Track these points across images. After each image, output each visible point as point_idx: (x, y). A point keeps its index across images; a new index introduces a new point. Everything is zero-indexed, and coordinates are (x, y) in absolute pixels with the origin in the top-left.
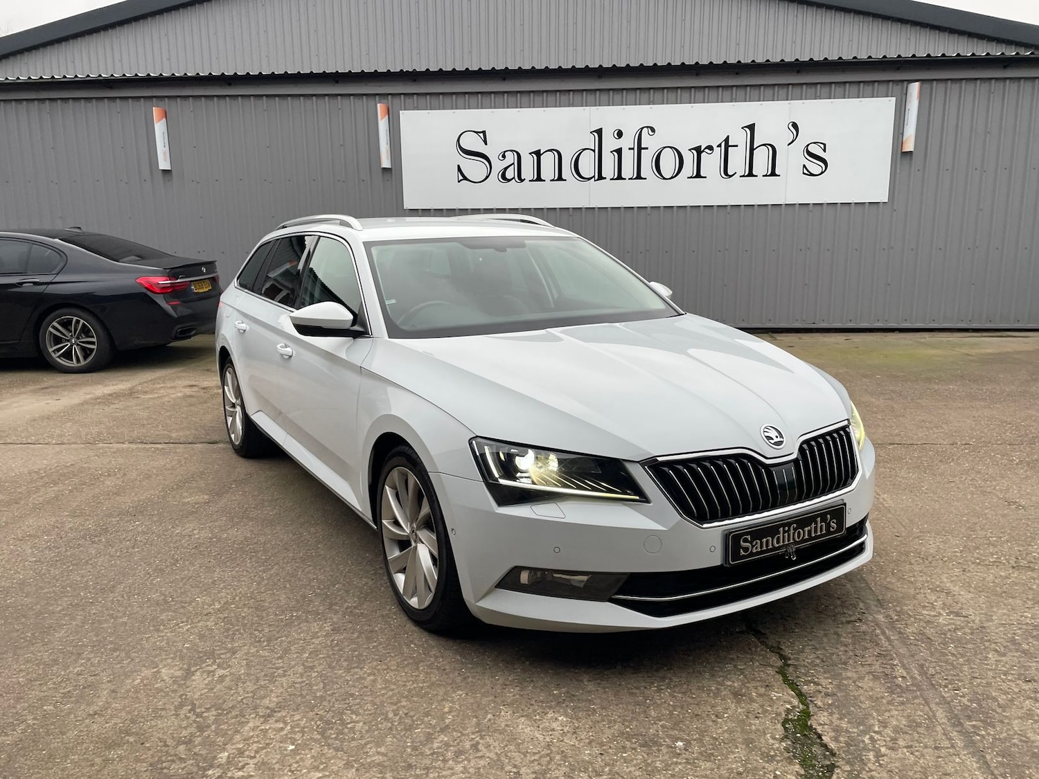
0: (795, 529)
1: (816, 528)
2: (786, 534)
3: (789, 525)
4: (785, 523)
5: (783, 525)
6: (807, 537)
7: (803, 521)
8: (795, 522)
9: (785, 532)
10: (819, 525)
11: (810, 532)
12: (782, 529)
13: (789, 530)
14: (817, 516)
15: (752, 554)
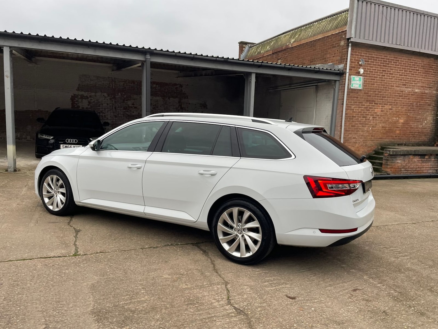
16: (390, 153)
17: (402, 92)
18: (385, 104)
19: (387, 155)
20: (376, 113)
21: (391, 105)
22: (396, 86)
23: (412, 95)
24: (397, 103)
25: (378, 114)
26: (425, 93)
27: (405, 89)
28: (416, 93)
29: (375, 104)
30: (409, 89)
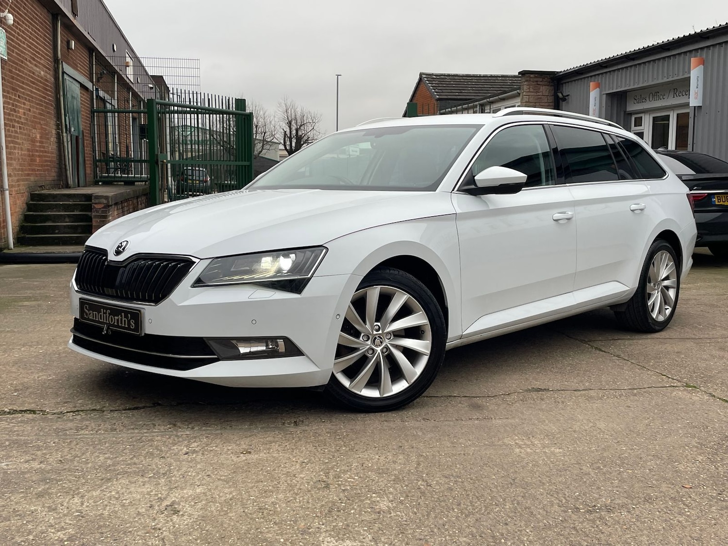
0: (110, 314)
1: (121, 320)
2: (105, 315)
3: (107, 309)
4: (105, 306)
5: (104, 308)
6: (116, 324)
7: (115, 311)
8: (110, 309)
9: (104, 313)
10: (123, 319)
11: (118, 320)
12: (102, 310)
13: (106, 313)
14: (123, 311)
15: (88, 319)
16: (108, 202)
17: (34, 73)
18: (26, 99)
19: (103, 206)
20: (20, 117)
21: (29, 101)
22: (30, 62)
23: (41, 82)
24: (32, 97)
25: (23, 120)
26: (46, 80)
27: (35, 68)
28: (42, 78)
29: (19, 97)
30: (38, 69)
